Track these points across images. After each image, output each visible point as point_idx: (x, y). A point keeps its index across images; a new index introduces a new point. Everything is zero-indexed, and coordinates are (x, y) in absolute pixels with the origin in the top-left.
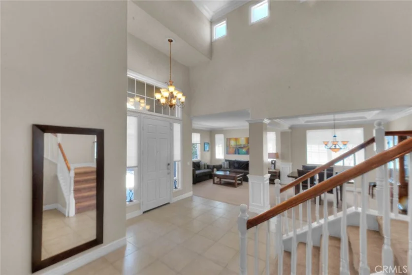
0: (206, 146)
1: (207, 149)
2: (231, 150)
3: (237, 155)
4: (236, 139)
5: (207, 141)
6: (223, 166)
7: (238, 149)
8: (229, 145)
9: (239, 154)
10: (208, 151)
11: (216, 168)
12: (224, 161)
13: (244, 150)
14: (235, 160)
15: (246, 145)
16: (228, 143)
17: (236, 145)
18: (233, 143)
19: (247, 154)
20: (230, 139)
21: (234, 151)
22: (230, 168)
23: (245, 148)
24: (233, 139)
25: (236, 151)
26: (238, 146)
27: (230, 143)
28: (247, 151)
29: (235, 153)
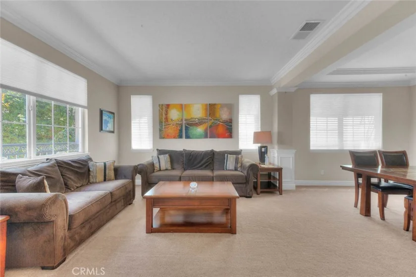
0: (104, 118)
1: (110, 127)
2: (171, 130)
3: (184, 140)
4: (182, 107)
5: (109, 105)
6: (157, 165)
7: (187, 128)
8: (166, 119)
9: (188, 137)
10: (113, 132)
11: (140, 173)
12: (155, 154)
13: (200, 130)
14: (184, 150)
15: (205, 119)
16: (164, 116)
17: (182, 120)
18: (174, 115)
19: (206, 137)
20: (168, 106)
21: (178, 131)
22: (173, 168)
23: (201, 126)
24: (175, 106)
25: (181, 131)
26: (186, 120)
27: (168, 115)
28: (206, 130)
29: (180, 137)
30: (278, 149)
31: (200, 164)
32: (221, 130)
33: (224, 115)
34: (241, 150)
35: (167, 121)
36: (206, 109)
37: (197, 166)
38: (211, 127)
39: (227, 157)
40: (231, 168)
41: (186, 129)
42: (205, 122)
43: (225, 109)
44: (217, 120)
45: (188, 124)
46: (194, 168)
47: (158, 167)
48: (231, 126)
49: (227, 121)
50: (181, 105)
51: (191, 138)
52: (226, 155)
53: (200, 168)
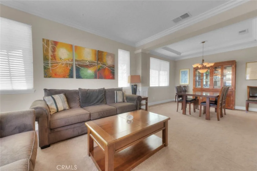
2: (60, 69)
3: (75, 79)
4: (71, 48)
6: (53, 107)
7: (78, 70)
8: (54, 57)
9: (78, 77)
13: (90, 72)
14: (79, 89)
15: (94, 62)
16: (50, 53)
17: (72, 60)
18: (63, 54)
19: (96, 78)
20: (56, 43)
21: (68, 71)
22: (70, 108)
23: (92, 68)
24: (65, 45)
25: (71, 71)
26: (76, 61)
27: (56, 53)
28: (95, 72)
29: (71, 76)
30: (142, 86)
31: (97, 100)
32: (107, 73)
33: (109, 62)
34: (122, 88)
35: (55, 59)
36: (96, 54)
37: (95, 102)
38: (99, 69)
39: (116, 92)
40: (120, 101)
41: (76, 70)
42: (94, 65)
43: (110, 57)
44: (104, 64)
45: (79, 65)
46: (92, 104)
47: (55, 108)
48: (114, 70)
49: (111, 66)
50: (71, 46)
51: (82, 78)
52: (115, 91)
53: (97, 104)
